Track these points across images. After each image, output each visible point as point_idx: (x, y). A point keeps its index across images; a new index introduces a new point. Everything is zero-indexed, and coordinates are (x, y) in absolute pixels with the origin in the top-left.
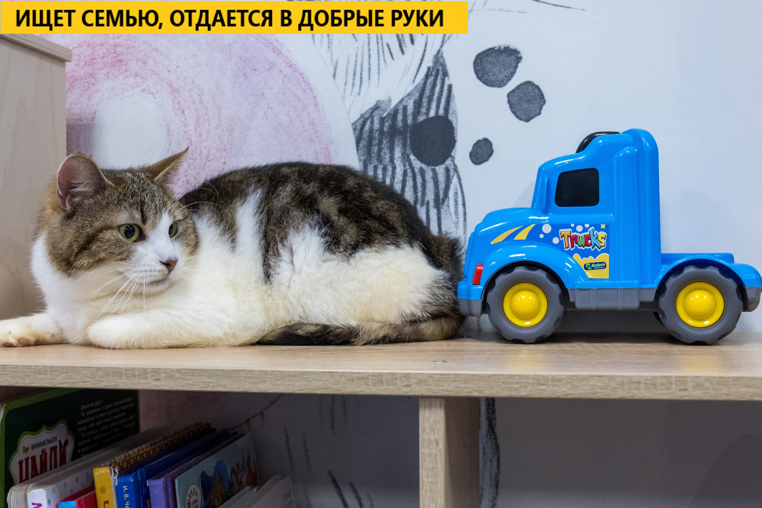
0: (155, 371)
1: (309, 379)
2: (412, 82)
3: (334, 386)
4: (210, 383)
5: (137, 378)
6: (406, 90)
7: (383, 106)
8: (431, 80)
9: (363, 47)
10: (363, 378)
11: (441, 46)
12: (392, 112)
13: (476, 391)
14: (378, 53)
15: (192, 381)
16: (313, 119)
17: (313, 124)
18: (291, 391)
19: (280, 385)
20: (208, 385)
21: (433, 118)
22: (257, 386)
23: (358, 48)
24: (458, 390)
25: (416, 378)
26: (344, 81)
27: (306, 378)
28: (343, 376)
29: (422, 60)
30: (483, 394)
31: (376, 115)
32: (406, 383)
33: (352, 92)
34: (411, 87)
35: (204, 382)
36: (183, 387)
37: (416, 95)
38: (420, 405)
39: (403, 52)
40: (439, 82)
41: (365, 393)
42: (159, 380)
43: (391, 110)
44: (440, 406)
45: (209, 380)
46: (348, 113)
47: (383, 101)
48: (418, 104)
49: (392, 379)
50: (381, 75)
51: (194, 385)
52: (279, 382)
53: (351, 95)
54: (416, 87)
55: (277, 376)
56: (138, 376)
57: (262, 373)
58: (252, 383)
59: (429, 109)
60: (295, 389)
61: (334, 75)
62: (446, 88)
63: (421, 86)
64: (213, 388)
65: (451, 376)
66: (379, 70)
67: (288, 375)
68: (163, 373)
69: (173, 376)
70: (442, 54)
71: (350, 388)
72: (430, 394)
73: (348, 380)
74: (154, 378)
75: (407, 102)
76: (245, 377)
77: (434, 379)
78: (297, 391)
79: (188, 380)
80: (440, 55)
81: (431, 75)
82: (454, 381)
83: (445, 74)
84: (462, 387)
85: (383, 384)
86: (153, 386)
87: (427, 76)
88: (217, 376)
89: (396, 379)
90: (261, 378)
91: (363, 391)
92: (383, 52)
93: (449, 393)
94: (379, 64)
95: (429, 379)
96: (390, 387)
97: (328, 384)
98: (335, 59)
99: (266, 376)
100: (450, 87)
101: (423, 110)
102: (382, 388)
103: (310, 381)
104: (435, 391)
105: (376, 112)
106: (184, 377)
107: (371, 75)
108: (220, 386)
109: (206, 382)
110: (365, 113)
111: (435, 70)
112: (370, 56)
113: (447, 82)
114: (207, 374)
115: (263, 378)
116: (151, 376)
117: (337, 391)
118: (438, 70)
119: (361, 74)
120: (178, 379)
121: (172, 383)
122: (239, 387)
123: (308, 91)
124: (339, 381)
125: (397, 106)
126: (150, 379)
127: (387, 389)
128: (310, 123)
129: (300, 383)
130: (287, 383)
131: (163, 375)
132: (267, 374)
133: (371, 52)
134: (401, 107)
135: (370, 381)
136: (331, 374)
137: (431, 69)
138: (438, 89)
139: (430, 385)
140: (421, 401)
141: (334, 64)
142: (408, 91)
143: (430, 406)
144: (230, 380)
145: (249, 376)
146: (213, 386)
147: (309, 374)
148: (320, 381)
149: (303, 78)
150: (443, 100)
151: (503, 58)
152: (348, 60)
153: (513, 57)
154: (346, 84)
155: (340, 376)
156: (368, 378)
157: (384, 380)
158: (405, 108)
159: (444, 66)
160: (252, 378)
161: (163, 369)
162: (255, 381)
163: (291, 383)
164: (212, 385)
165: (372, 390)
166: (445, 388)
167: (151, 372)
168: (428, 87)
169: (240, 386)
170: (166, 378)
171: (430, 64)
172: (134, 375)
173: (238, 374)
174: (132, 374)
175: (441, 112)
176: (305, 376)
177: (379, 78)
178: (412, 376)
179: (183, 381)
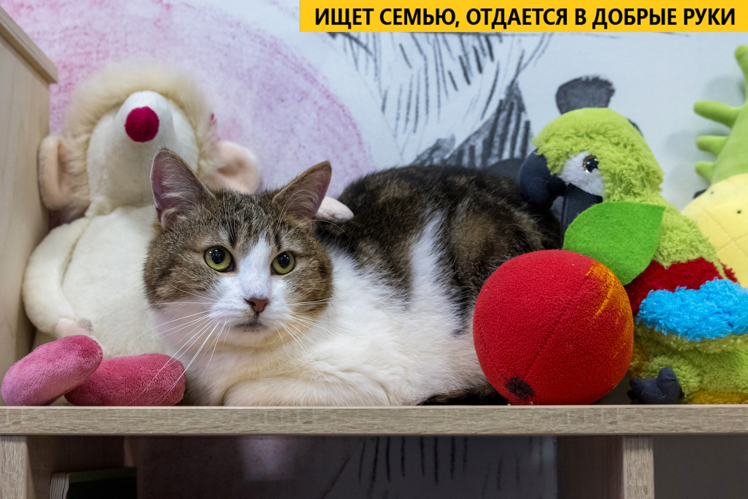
0: (305, 413)
1: (496, 418)
2: (480, 117)
3: (526, 425)
4: (374, 424)
5: (282, 422)
6: (473, 127)
7: (445, 146)
8: (503, 115)
9: (419, 76)
10: (560, 415)
11: (517, 75)
12: (456, 153)
13: (694, 427)
14: (438, 83)
15: (352, 422)
16: (356, 161)
17: (357, 166)
18: (473, 432)
19: (460, 425)
20: (371, 427)
21: (507, 161)
22: (433, 427)
23: (412, 76)
24: (673, 426)
25: (623, 414)
26: (395, 115)
27: (491, 416)
28: (536, 413)
29: (492, 91)
30: (701, 430)
31: (437, 157)
32: (611, 420)
33: (405, 128)
34: (479, 124)
35: (366, 424)
36: (340, 430)
37: (486, 134)
38: (624, 447)
39: (468, 82)
40: (514, 118)
41: (562, 432)
42: (311, 422)
43: (455, 151)
44: (649, 448)
45: (373, 422)
46: (401, 154)
47: (445, 140)
48: (488, 144)
49: (595, 415)
50: (442, 109)
51: (353, 428)
52: (458, 422)
53: (404, 132)
54: (485, 124)
55: (456, 415)
56: (283, 418)
57: (437, 412)
58: (425, 423)
59: (501, 150)
60: (478, 429)
61: (383, 108)
62: (522, 125)
63: (492, 122)
64: (378, 430)
65: (663, 411)
66: (439, 102)
67: (469, 414)
68: (315, 414)
69: (327, 418)
70: (517, 84)
71: (545, 427)
72: (640, 431)
73: (542, 418)
74: (304, 421)
75: (474, 141)
76: (417, 417)
77: (644, 415)
78: (481, 431)
79: (347, 422)
80: (514, 86)
81: (504, 109)
82: (668, 416)
83: (522, 109)
84: (677, 423)
85: (584, 421)
86: (303, 430)
87: (499, 111)
88: (383, 416)
89: (600, 416)
90: (437, 417)
91: (560, 431)
92: (444, 81)
93: (662, 430)
94: (439, 96)
95: (638, 414)
96: (592, 425)
97: (518, 423)
98: (384, 89)
99: (443, 416)
100: (528, 124)
101: (495, 151)
102: (583, 426)
103: (496, 420)
104: (645, 429)
105: (436, 153)
106: (341, 418)
107: (430, 109)
108: (386, 428)
109: (369, 424)
110: (423, 154)
111: (509, 104)
112: (427, 86)
113: (524, 118)
114: (370, 414)
115: (439, 417)
116: (300, 419)
117: (530, 430)
118: (512, 104)
119: (417, 108)
120: (334, 421)
121: (327, 426)
122: (410, 429)
123: (350, 127)
124: (531, 420)
125: (462, 146)
126: (299, 422)
127: (590, 427)
128: (352, 166)
129: (484, 423)
130: (469, 423)
131: (315, 417)
132: (444, 413)
133: (430, 81)
134: (467, 148)
135: (568, 418)
136: (522, 411)
137: (504, 103)
138: (512, 126)
139: (640, 421)
140: (626, 441)
141: (383, 93)
142: (476, 128)
143: (637, 448)
144: (399, 421)
145: (422, 415)
146: (378, 429)
147: (496, 412)
148: (508, 419)
149: (344, 111)
150: (519, 140)
151: (591, 90)
152: (401, 90)
153: (603, 90)
154: (398, 119)
155: (532, 413)
156: (566, 415)
157: (585, 416)
158: (472, 149)
159: (519, 99)
160: (425, 418)
161: (315, 410)
162: (430, 421)
163: (474, 422)
164: (376, 427)
165: (571, 429)
166: (658, 424)
167: (301, 413)
168: (501, 124)
169: (410, 427)
170: (319, 420)
171: (503, 97)
172: (279, 418)
173: (408, 414)
174: (275, 417)
175: (517, 153)
176: (490, 415)
177: (439, 113)
178: (618, 411)
179: (340, 423)
